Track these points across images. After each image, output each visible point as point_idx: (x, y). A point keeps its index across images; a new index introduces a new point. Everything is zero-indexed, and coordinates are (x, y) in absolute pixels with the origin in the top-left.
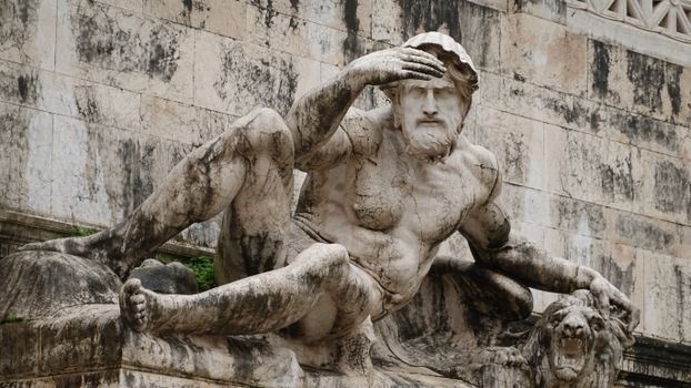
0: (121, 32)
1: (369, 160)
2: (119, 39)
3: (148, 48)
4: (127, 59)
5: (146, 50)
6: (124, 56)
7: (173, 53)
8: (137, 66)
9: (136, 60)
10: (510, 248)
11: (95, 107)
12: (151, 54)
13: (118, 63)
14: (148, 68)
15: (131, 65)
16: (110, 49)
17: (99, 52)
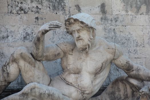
0: (11, 31)
1: (69, 54)
2: (11, 33)
3: (22, 34)
4: (14, 38)
5: (22, 35)
6: (13, 38)
7: (32, 34)
8: (18, 40)
9: (18, 38)
10: (133, 70)
11: (3, 54)
12: (24, 35)
13: (11, 40)
14: (23, 39)
15: (16, 40)
16: (8, 37)
17: (3, 38)
